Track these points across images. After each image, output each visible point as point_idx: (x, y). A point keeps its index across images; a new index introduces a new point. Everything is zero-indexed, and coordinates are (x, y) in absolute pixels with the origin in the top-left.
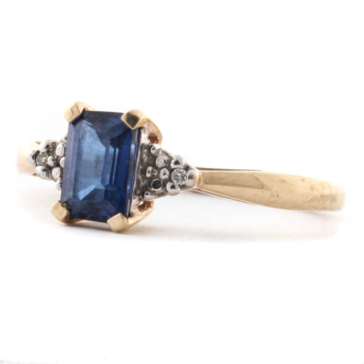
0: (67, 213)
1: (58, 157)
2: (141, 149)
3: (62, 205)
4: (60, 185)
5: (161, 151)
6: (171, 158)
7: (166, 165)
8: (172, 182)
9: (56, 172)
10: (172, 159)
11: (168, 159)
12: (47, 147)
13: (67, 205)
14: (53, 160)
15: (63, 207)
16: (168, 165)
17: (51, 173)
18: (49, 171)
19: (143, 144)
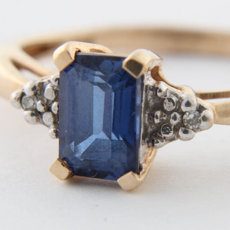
0: (69, 173)
1: (48, 100)
2: (146, 91)
3: (62, 164)
4: (55, 134)
5: (168, 91)
6: (180, 100)
7: (176, 107)
8: (184, 126)
9: (48, 117)
10: (182, 100)
11: (177, 100)
12: (34, 88)
13: (68, 163)
14: (43, 105)
15: (64, 166)
16: (177, 107)
17: (42, 118)
18: (39, 115)
19: (147, 86)
